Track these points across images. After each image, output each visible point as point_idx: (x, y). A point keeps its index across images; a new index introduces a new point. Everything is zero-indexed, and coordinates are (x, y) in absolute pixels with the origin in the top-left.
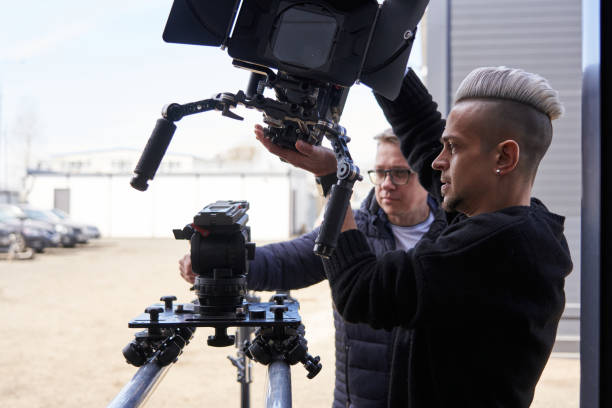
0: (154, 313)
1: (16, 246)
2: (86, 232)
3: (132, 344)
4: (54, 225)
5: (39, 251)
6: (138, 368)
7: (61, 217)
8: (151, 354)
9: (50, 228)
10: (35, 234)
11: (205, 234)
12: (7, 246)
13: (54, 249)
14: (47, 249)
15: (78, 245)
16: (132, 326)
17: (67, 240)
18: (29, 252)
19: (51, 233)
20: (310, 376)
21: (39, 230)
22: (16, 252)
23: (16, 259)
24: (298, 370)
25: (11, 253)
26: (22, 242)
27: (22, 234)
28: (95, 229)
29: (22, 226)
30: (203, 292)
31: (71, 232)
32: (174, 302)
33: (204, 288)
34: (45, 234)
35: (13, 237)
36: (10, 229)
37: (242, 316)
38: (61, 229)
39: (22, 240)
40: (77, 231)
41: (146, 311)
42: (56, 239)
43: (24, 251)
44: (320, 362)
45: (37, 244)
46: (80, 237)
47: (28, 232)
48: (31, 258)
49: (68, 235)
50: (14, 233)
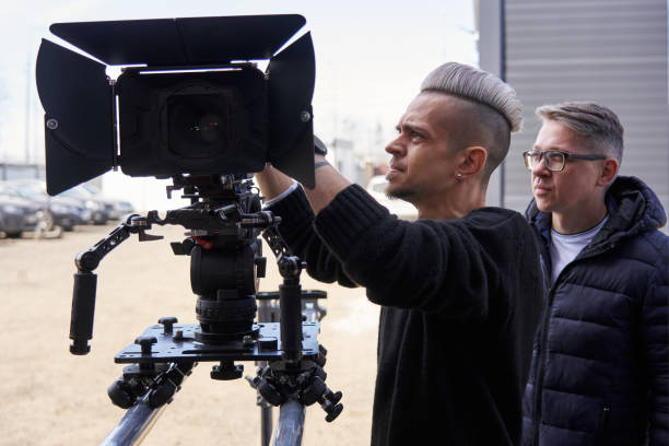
0: (147, 344)
1: (43, 225)
2: (118, 208)
3: (119, 383)
4: (84, 202)
5: (68, 229)
6: (126, 411)
7: (92, 193)
8: (143, 393)
9: (79, 205)
10: (64, 211)
11: (207, 246)
12: (34, 225)
13: (84, 227)
14: (77, 227)
15: (110, 222)
16: (118, 361)
17: (98, 217)
18: (58, 231)
19: (80, 210)
20: (329, 419)
21: (68, 207)
22: (43, 230)
23: (43, 238)
24: (315, 412)
25: (38, 233)
26: (50, 221)
27: (49, 211)
28: (128, 205)
29: (49, 204)
30: (205, 316)
31: (102, 208)
32: (174, 325)
33: (206, 311)
34: (75, 211)
35: (40, 215)
36: (37, 206)
37: (250, 346)
38: (91, 205)
39: (50, 218)
40: (109, 207)
41: (136, 342)
42: (86, 216)
43: (52, 230)
44: (341, 401)
45: (66, 222)
46: (112, 214)
47: (56, 209)
48: (59, 237)
49: (99, 212)
50: (40, 210)
